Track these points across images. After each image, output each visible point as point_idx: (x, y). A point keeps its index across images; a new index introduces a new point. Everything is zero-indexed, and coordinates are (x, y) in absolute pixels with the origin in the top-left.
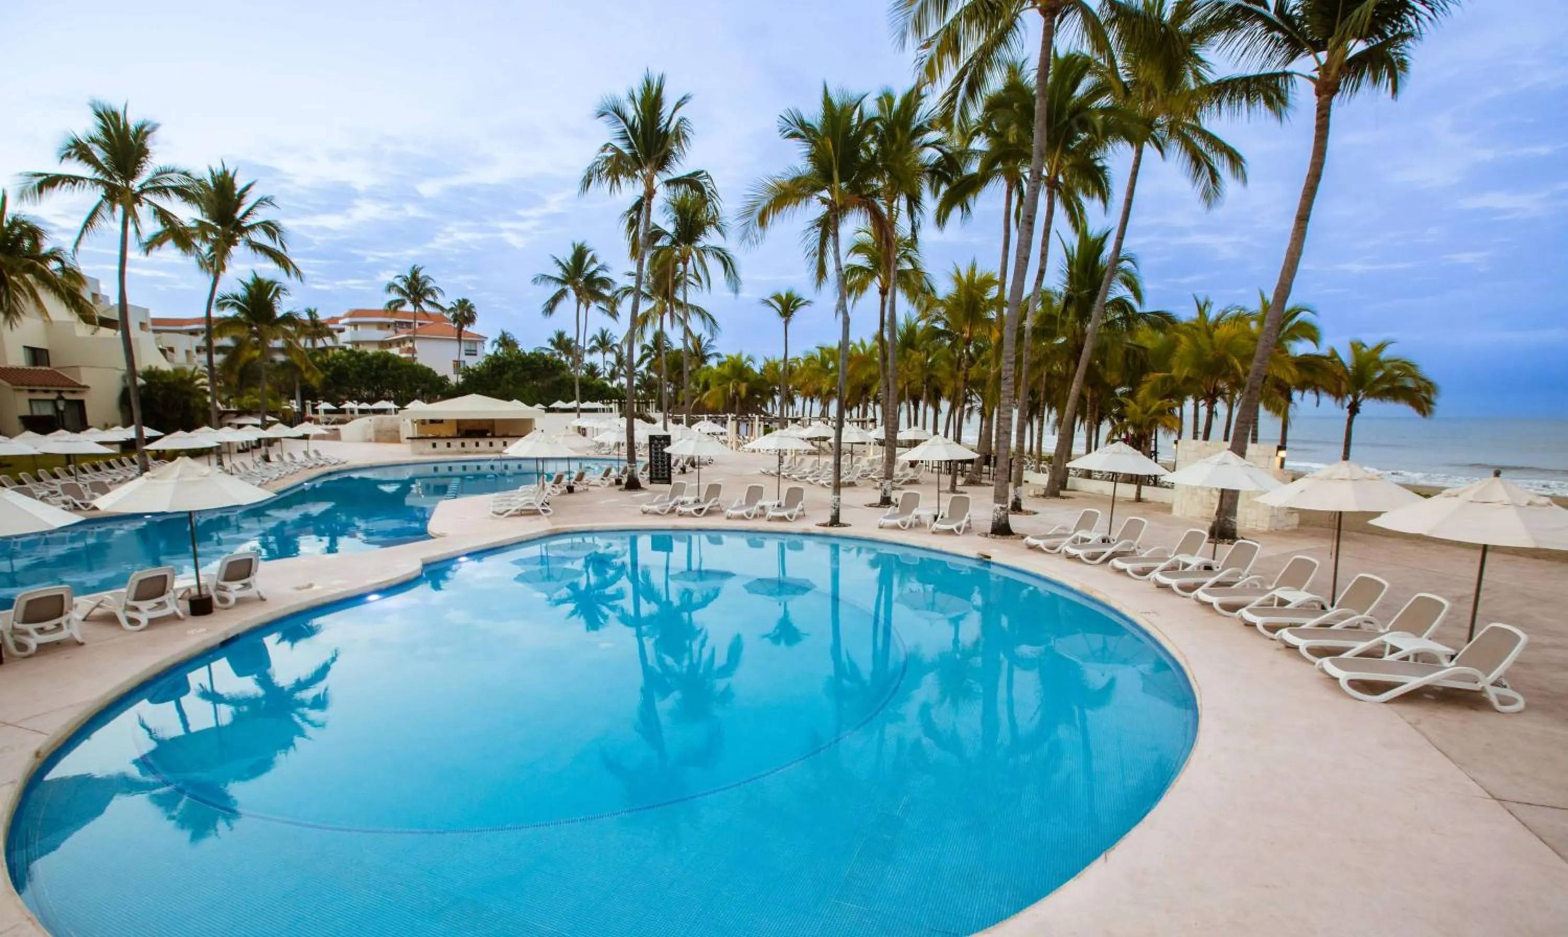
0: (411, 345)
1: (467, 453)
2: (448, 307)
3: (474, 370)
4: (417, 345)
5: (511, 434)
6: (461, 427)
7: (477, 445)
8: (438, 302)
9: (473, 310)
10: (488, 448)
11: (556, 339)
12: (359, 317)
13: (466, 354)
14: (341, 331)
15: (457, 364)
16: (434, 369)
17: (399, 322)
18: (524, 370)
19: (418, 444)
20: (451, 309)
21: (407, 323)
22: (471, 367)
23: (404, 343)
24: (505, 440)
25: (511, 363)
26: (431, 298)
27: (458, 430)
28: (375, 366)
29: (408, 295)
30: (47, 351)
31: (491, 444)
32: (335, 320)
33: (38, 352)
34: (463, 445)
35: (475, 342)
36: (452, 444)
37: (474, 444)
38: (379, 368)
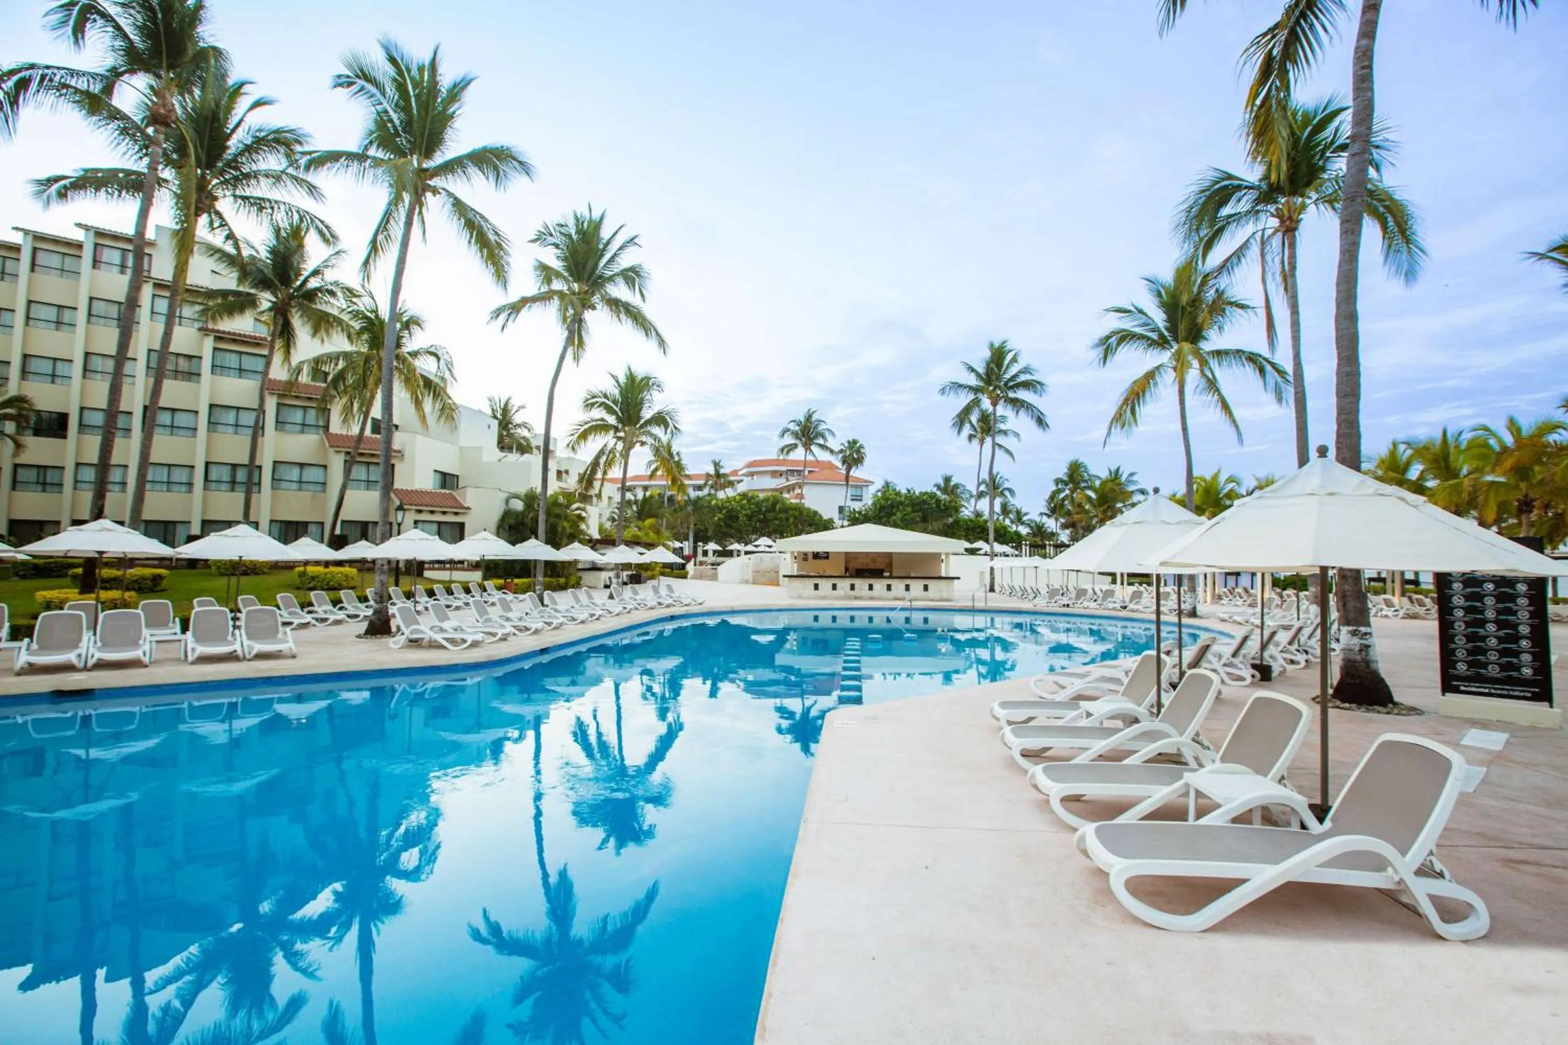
0: (799, 491)
1: (856, 598)
2: (837, 449)
3: (860, 513)
4: (805, 490)
5: (912, 575)
6: (851, 565)
7: (871, 587)
8: (828, 444)
9: (862, 450)
10: (885, 593)
11: (942, 485)
12: (755, 468)
13: (852, 500)
14: (739, 482)
15: (841, 509)
16: (820, 512)
17: (790, 470)
18: (913, 512)
19: (797, 583)
20: (841, 451)
21: (797, 471)
22: (857, 510)
23: (794, 490)
24: (908, 582)
25: (901, 503)
26: (821, 441)
27: (847, 570)
28: (764, 509)
29: (800, 439)
30: (457, 476)
31: (889, 587)
32: (735, 473)
33: (447, 477)
34: (852, 587)
35: (861, 487)
36: (838, 586)
37: (867, 587)
38: (768, 511)
